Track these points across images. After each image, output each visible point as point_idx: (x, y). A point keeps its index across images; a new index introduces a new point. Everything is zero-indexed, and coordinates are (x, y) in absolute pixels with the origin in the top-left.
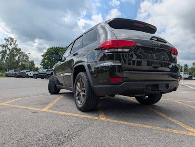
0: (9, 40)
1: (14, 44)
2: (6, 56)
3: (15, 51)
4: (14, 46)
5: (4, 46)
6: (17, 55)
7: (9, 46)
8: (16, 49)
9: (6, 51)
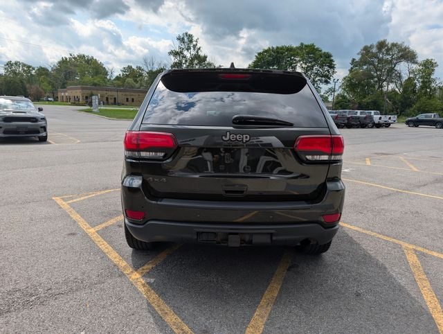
0: (186, 38)
1: (194, 46)
3: (196, 62)
4: (193, 52)
5: (176, 54)
7: (185, 53)
8: (197, 57)
9: (181, 63)
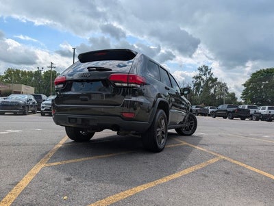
0: (203, 69)
1: (209, 73)
2: (201, 89)
3: (210, 82)
4: (208, 76)
5: (197, 78)
6: (212, 86)
7: (203, 77)
8: (211, 79)
9: (200, 83)
